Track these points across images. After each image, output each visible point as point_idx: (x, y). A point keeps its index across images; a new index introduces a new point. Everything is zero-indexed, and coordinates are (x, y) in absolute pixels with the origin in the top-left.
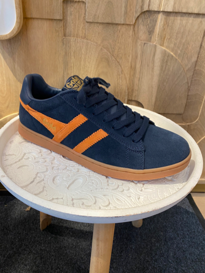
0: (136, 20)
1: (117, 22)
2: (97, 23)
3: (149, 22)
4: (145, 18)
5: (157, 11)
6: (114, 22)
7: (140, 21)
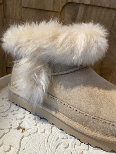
0: (62, 9)
1: (47, 9)
2: (31, 8)
3: (72, 11)
4: (69, 8)
5: (78, 3)
6: (45, 9)
7: (66, 9)
